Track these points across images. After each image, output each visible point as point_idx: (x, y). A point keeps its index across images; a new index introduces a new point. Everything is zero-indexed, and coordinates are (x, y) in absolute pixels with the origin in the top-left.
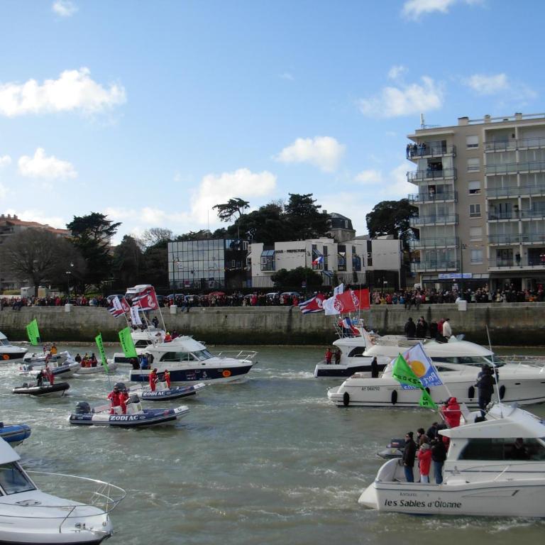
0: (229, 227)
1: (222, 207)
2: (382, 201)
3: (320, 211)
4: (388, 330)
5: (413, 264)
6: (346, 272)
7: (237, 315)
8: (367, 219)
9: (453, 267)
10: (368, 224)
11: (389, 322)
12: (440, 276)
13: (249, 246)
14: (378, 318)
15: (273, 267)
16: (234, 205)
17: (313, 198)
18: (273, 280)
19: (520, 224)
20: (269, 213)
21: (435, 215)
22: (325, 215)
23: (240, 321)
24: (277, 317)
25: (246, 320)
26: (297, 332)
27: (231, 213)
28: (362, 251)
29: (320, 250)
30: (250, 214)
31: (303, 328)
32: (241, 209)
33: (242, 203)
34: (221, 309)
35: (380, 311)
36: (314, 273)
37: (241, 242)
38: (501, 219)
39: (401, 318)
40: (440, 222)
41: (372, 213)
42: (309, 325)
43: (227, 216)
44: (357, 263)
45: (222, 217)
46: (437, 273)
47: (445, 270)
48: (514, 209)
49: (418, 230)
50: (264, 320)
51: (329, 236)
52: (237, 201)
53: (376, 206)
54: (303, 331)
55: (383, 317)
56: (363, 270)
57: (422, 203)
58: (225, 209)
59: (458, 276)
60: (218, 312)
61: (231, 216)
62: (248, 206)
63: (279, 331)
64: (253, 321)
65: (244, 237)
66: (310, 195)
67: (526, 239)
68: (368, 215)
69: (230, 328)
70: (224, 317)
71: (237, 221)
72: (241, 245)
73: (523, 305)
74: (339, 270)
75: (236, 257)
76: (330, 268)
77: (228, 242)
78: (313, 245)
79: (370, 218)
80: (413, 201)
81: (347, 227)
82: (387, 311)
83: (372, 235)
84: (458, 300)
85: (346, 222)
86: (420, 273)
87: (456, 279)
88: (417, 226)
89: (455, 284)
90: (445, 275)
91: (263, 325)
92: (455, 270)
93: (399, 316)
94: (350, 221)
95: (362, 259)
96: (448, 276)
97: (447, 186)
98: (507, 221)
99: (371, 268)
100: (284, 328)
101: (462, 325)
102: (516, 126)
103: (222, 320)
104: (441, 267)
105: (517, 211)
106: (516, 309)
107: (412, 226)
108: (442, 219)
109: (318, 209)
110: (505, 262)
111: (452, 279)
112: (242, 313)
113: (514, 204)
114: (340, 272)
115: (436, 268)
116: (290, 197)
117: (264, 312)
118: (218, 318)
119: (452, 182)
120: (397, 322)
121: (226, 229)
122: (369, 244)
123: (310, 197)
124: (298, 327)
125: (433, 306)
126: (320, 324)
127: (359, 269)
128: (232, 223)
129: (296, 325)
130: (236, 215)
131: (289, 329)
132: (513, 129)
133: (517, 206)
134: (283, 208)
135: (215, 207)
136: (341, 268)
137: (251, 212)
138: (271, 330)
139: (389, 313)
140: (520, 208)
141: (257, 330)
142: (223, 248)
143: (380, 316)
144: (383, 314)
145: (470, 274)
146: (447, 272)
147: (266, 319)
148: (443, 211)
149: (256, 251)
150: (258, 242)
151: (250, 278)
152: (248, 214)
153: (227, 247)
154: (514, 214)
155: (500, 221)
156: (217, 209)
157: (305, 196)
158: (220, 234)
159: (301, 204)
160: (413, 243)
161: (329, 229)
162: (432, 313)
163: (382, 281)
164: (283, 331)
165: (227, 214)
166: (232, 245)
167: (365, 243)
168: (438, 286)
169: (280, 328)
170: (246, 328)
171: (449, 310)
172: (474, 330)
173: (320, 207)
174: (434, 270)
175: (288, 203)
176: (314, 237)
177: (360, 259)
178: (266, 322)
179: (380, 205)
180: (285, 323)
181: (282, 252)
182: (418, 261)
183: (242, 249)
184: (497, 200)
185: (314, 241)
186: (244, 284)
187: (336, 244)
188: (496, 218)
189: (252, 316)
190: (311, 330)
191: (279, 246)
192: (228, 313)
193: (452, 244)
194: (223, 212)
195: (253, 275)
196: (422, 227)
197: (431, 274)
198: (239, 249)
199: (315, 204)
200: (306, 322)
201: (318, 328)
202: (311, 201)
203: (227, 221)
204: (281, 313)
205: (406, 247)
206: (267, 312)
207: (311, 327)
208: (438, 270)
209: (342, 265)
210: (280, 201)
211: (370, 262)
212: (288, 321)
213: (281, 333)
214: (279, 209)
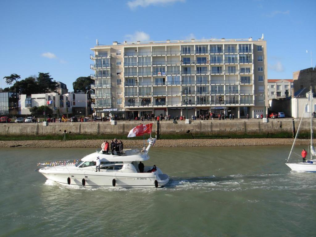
0: (11, 87)
1: (8, 78)
2: (80, 77)
3: (53, 81)
4: (81, 133)
5: (92, 105)
6: (63, 108)
7: (14, 127)
8: (73, 85)
9: (109, 106)
10: (73, 86)
11: (81, 129)
12: (104, 110)
13: (20, 96)
14: (77, 128)
15: (31, 105)
16: (13, 77)
17: (49, 75)
18: (30, 112)
19: (138, 88)
20: (30, 81)
21: (102, 84)
22: (55, 83)
23: (15, 130)
24: (32, 128)
25: (18, 129)
26: (41, 135)
27: (12, 80)
28: (70, 99)
29: (52, 98)
30: (21, 81)
31: (44, 132)
32: (16, 79)
33: (17, 76)
34: (6, 124)
35: (78, 125)
36: (49, 108)
37: (16, 94)
38: (130, 86)
39: (87, 128)
40: (104, 86)
41: (75, 82)
42: (46, 131)
43: (10, 82)
44: (68, 104)
45: (8, 82)
46: (102, 109)
47: (106, 107)
48: (136, 82)
49: (95, 90)
50: (26, 129)
51: (56, 92)
52: (15, 75)
53: (77, 79)
54: (43, 134)
55: (79, 128)
56: (71, 107)
57: (96, 78)
58: (9, 79)
59: (112, 110)
60: (5, 126)
61: (12, 82)
62: (20, 78)
63: (32, 134)
64: (21, 130)
65: (17, 91)
66: (48, 73)
67: (140, 95)
68: (74, 83)
69: (10, 133)
70: (8, 128)
71: (14, 85)
72: (16, 95)
73: (139, 122)
74: (60, 107)
75: (14, 101)
76: (56, 106)
77: (11, 94)
78: (49, 96)
79: (75, 84)
80: (93, 77)
81: (64, 88)
82: (81, 125)
83: (75, 92)
84: (111, 120)
85: (64, 85)
86: (95, 108)
87: (110, 111)
88: (94, 88)
89: (110, 113)
90: (106, 109)
91: (25, 131)
92: (110, 107)
93: (86, 127)
94: (65, 85)
95: (70, 103)
96: (108, 110)
97: (107, 71)
98: (132, 86)
99: (74, 106)
100: (35, 133)
101: (112, 131)
102: (137, 46)
103: (7, 129)
104: (104, 106)
105: (137, 83)
106: (136, 124)
107: (92, 88)
108: (105, 85)
109: (52, 80)
110: (132, 104)
111: (109, 111)
112: (16, 126)
113: (135, 80)
114: (61, 108)
115: (102, 106)
116: (39, 74)
117: (26, 126)
118: (5, 128)
119: (110, 70)
120: (85, 130)
121: (10, 88)
122: (74, 96)
123: (48, 74)
124: (41, 132)
125: (101, 123)
126: (51, 131)
127: (69, 106)
128: (12, 85)
129: (40, 132)
130: (14, 82)
131: (37, 133)
132: (136, 48)
133: (137, 81)
134: (36, 79)
135: (5, 78)
136: (61, 106)
137: (21, 80)
138: (30, 134)
139: (81, 126)
140: (138, 81)
141: (23, 134)
142: (8, 96)
143: (78, 127)
144: (79, 126)
145: (117, 109)
146: (107, 108)
147: (27, 129)
148: (105, 82)
149: (23, 98)
150: (24, 94)
151: (20, 110)
152: (20, 81)
153: (10, 96)
154: (135, 84)
155: (130, 87)
156: (5, 79)
157: (46, 74)
158: (7, 90)
159: (44, 77)
160: (92, 96)
161: (57, 89)
162: (100, 126)
163: (79, 112)
164: (35, 134)
165: (10, 81)
166: (12, 95)
167: (72, 95)
168: (103, 114)
169: (33, 133)
170: (18, 133)
171: (107, 124)
172: (118, 133)
173: (52, 79)
174: (101, 107)
175: (38, 77)
176: (50, 92)
177: (70, 102)
178: (27, 130)
179: (79, 78)
180: (35, 130)
181: (35, 99)
182: (94, 104)
183: (16, 97)
184: (129, 78)
185: (49, 94)
186: (17, 113)
187: (59, 95)
188: (127, 85)
189: (21, 127)
190: (47, 134)
191: (33, 96)
192: (10, 126)
193: (109, 96)
194: (8, 80)
195: (21, 109)
196: (96, 89)
197: (100, 109)
198: (15, 97)
199: (50, 77)
200: (45, 130)
201: (50, 133)
202: (49, 76)
203: (10, 84)
204: (34, 126)
205: (89, 97)
206: (27, 125)
207: (47, 132)
208: (103, 107)
209: (62, 105)
210: (35, 76)
211: (74, 103)
212: (37, 130)
213: (34, 135)
214: (34, 79)
